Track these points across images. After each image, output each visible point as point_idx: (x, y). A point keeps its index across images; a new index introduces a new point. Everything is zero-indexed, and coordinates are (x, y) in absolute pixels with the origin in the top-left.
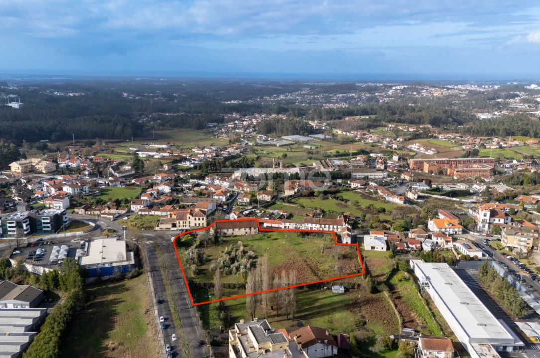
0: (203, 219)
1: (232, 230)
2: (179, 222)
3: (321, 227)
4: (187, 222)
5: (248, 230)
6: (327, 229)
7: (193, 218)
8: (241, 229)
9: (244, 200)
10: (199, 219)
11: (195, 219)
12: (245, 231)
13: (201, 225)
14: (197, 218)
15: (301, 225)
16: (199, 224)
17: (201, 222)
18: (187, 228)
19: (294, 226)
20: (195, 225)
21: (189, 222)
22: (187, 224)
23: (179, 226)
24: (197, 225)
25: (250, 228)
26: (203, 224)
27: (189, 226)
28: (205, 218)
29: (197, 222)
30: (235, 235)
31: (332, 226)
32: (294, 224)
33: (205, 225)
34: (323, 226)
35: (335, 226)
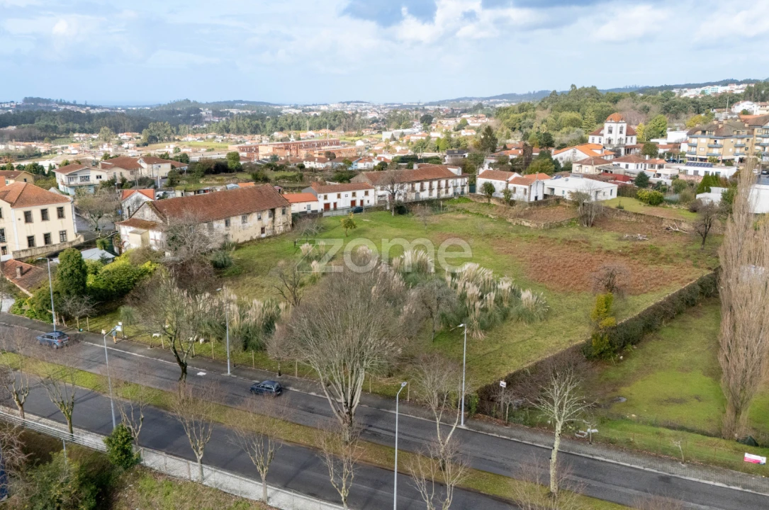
0: (61, 213)
1: (222, 224)
5: (266, 218)
7: (20, 213)
8: (249, 218)
9: (87, 178)
10: (44, 215)
11: (28, 217)
12: (259, 225)
13: (56, 240)
14: (36, 213)
15: (366, 193)
16: (47, 237)
17: (54, 226)
19: (350, 198)
20: (31, 240)
24: (39, 242)
25: (273, 212)
26: (63, 234)
28: (68, 207)
29: (38, 229)
30: (232, 240)
31: (435, 184)
32: (350, 193)
33: (71, 237)
34: (417, 186)
35: (443, 183)
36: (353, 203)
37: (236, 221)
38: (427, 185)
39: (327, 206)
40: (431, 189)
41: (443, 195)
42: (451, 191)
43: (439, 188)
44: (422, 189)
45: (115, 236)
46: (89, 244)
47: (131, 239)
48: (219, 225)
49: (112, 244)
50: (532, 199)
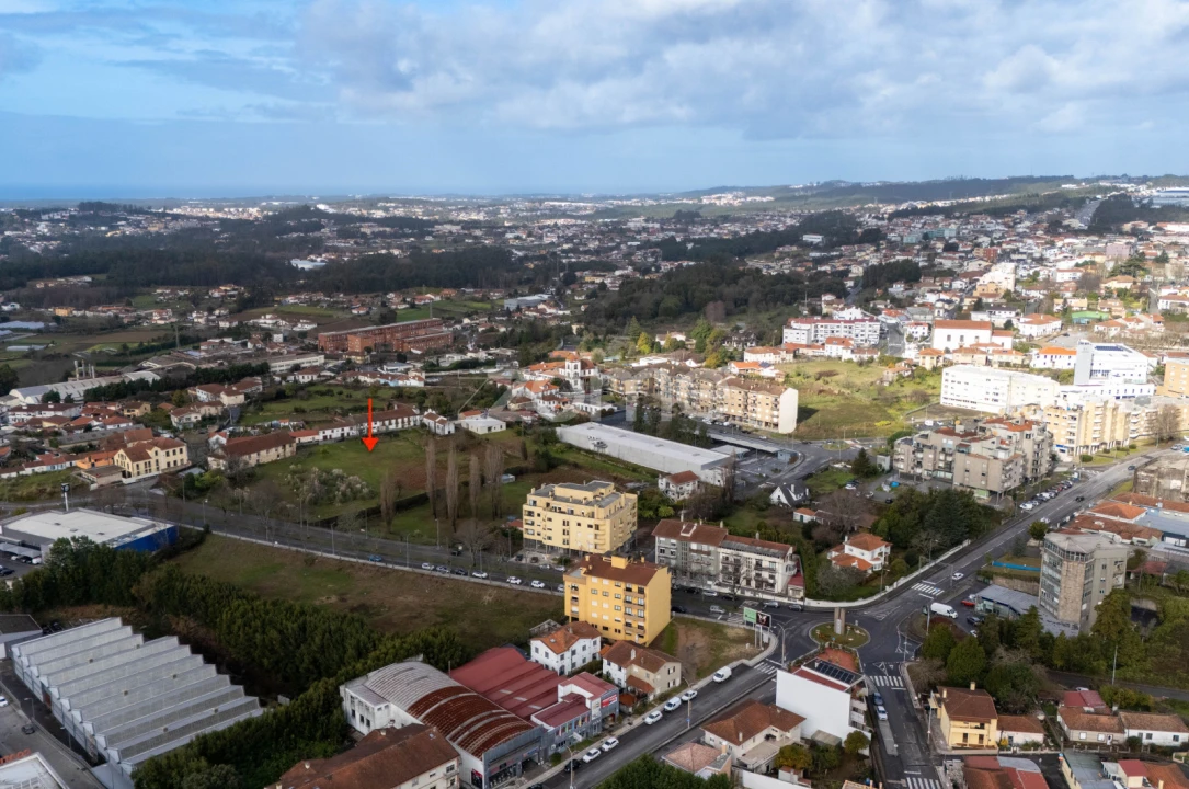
0: (181, 451)
1: (256, 454)
2: (138, 466)
3: (384, 425)
4: (153, 462)
5: (280, 450)
6: (392, 427)
7: (164, 453)
8: (271, 451)
10: (174, 452)
11: (168, 454)
12: (276, 454)
13: (179, 463)
14: (171, 451)
15: (351, 429)
16: (175, 462)
17: (178, 457)
18: (154, 473)
19: (340, 432)
20: (168, 464)
21: (157, 461)
22: (154, 467)
23: (139, 474)
24: (172, 465)
25: (284, 447)
26: (182, 460)
27: (158, 468)
28: (184, 449)
29: (172, 459)
30: (261, 462)
31: (400, 420)
32: (340, 430)
33: (185, 462)
34: (387, 422)
35: (406, 419)
36: (343, 434)
37: (263, 453)
38: (393, 421)
39: (325, 438)
40: (397, 423)
41: (406, 426)
42: (412, 424)
43: (403, 422)
44: (390, 424)
45: (207, 463)
46: (193, 466)
47: (213, 463)
48: (254, 456)
49: (204, 465)
50: (446, 433)
